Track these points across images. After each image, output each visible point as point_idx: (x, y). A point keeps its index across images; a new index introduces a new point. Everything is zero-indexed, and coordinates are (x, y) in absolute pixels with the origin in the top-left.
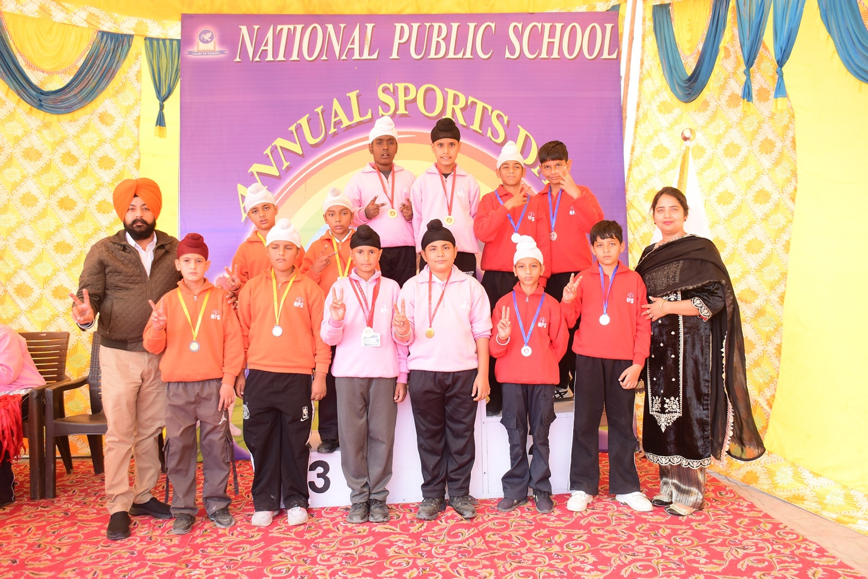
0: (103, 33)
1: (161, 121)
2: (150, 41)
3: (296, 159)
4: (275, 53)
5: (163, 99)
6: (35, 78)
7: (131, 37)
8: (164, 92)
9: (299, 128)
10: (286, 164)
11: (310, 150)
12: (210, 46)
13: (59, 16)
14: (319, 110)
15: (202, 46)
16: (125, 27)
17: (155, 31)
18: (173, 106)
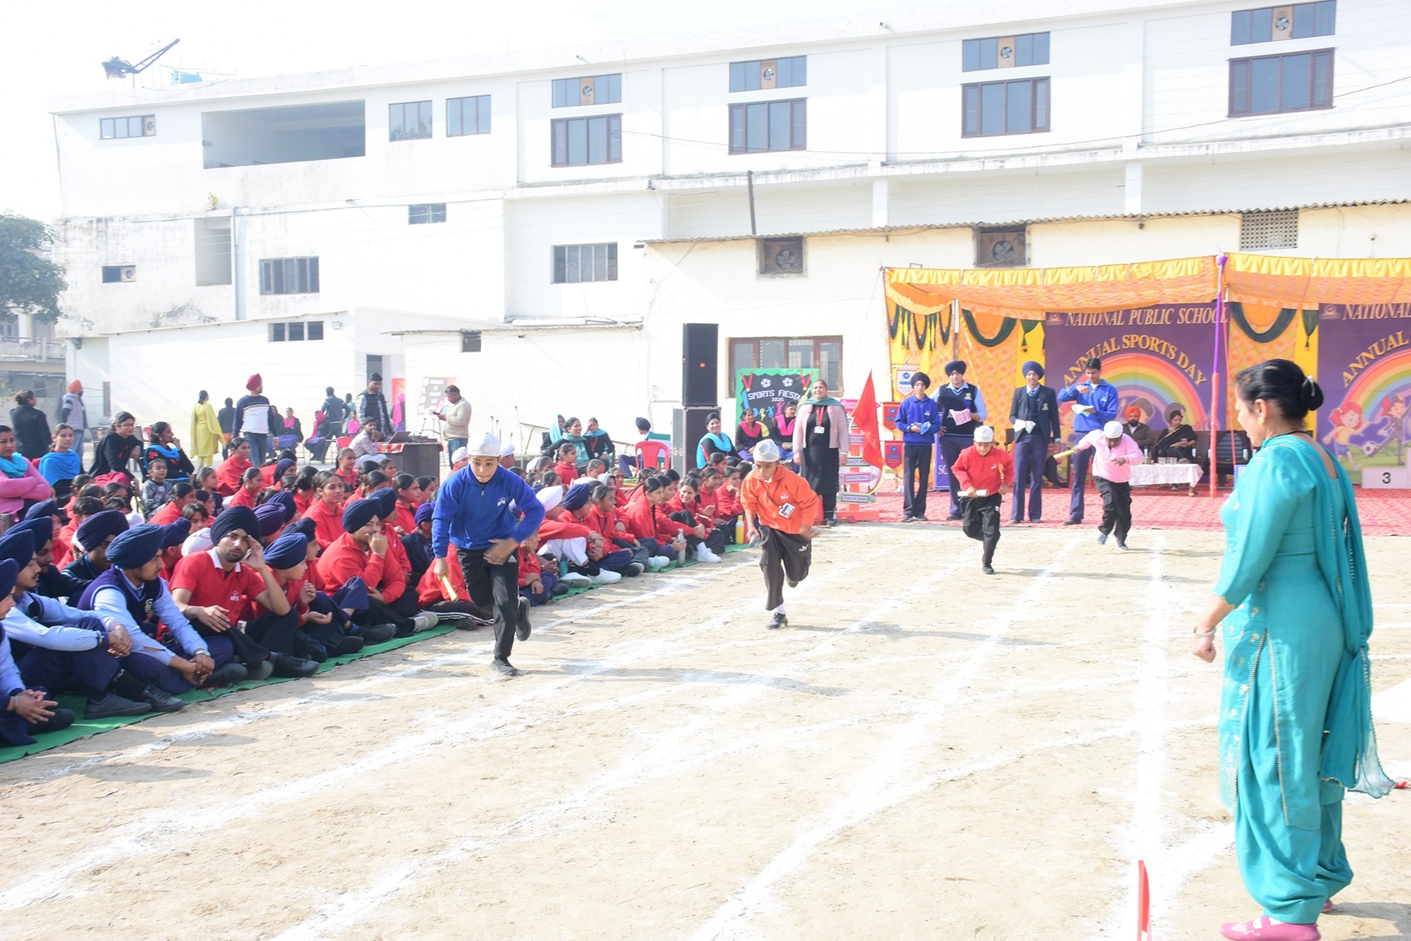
0: (1284, 309)
1: (1307, 345)
2: (1304, 311)
3: (1371, 362)
4: (1363, 316)
5: (1309, 333)
6: (1253, 327)
7: (1295, 310)
8: (1309, 331)
9: (1373, 348)
10: (1367, 363)
11: (1378, 358)
12: (1332, 313)
13: (1265, 303)
14: (1383, 340)
15: (1328, 313)
16: (1293, 306)
17: (1306, 307)
18: (1314, 337)
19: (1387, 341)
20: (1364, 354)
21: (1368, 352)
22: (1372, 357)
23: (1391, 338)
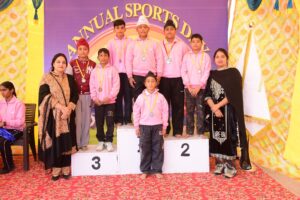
1: (36, 17)
5: (37, 8)
8: (37, 5)
9: (93, 22)
14: (101, 14)
19: (105, 15)
20: (85, 28)
21: (89, 25)
22: (92, 30)
23: (108, 13)
